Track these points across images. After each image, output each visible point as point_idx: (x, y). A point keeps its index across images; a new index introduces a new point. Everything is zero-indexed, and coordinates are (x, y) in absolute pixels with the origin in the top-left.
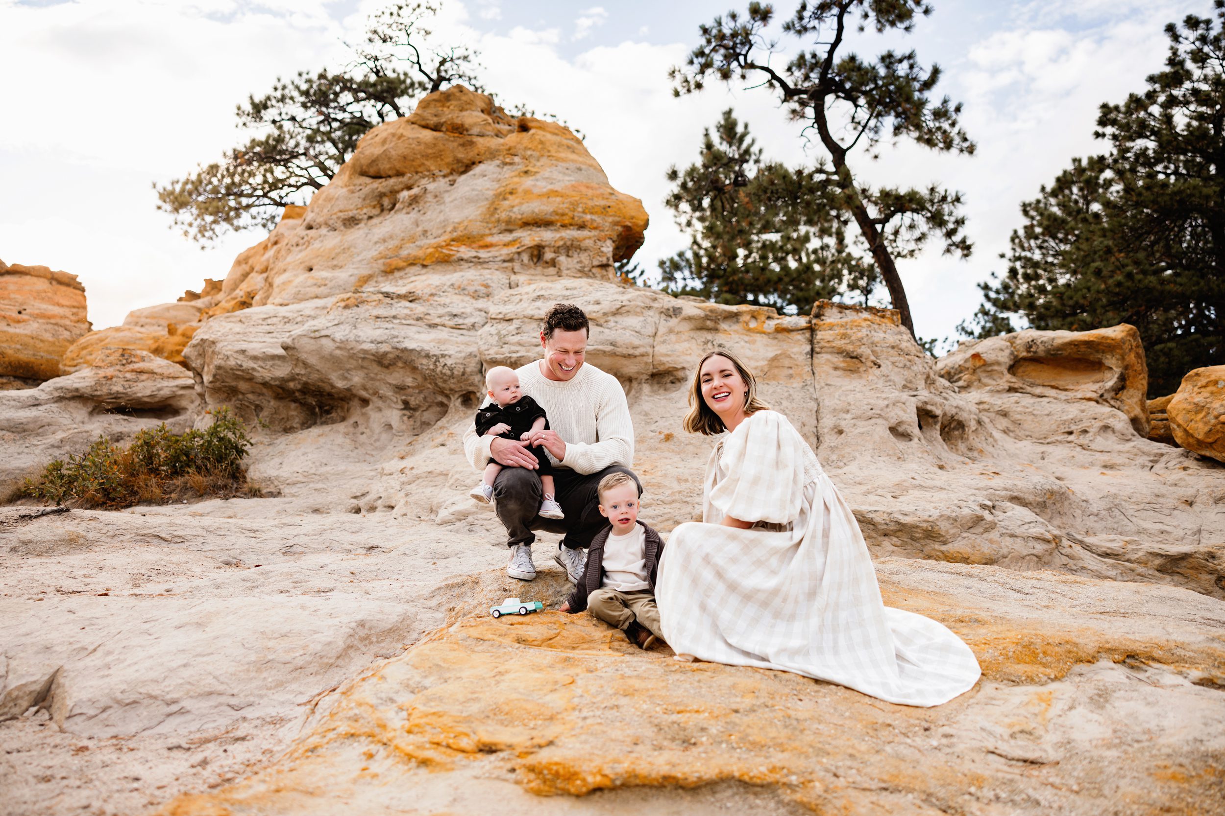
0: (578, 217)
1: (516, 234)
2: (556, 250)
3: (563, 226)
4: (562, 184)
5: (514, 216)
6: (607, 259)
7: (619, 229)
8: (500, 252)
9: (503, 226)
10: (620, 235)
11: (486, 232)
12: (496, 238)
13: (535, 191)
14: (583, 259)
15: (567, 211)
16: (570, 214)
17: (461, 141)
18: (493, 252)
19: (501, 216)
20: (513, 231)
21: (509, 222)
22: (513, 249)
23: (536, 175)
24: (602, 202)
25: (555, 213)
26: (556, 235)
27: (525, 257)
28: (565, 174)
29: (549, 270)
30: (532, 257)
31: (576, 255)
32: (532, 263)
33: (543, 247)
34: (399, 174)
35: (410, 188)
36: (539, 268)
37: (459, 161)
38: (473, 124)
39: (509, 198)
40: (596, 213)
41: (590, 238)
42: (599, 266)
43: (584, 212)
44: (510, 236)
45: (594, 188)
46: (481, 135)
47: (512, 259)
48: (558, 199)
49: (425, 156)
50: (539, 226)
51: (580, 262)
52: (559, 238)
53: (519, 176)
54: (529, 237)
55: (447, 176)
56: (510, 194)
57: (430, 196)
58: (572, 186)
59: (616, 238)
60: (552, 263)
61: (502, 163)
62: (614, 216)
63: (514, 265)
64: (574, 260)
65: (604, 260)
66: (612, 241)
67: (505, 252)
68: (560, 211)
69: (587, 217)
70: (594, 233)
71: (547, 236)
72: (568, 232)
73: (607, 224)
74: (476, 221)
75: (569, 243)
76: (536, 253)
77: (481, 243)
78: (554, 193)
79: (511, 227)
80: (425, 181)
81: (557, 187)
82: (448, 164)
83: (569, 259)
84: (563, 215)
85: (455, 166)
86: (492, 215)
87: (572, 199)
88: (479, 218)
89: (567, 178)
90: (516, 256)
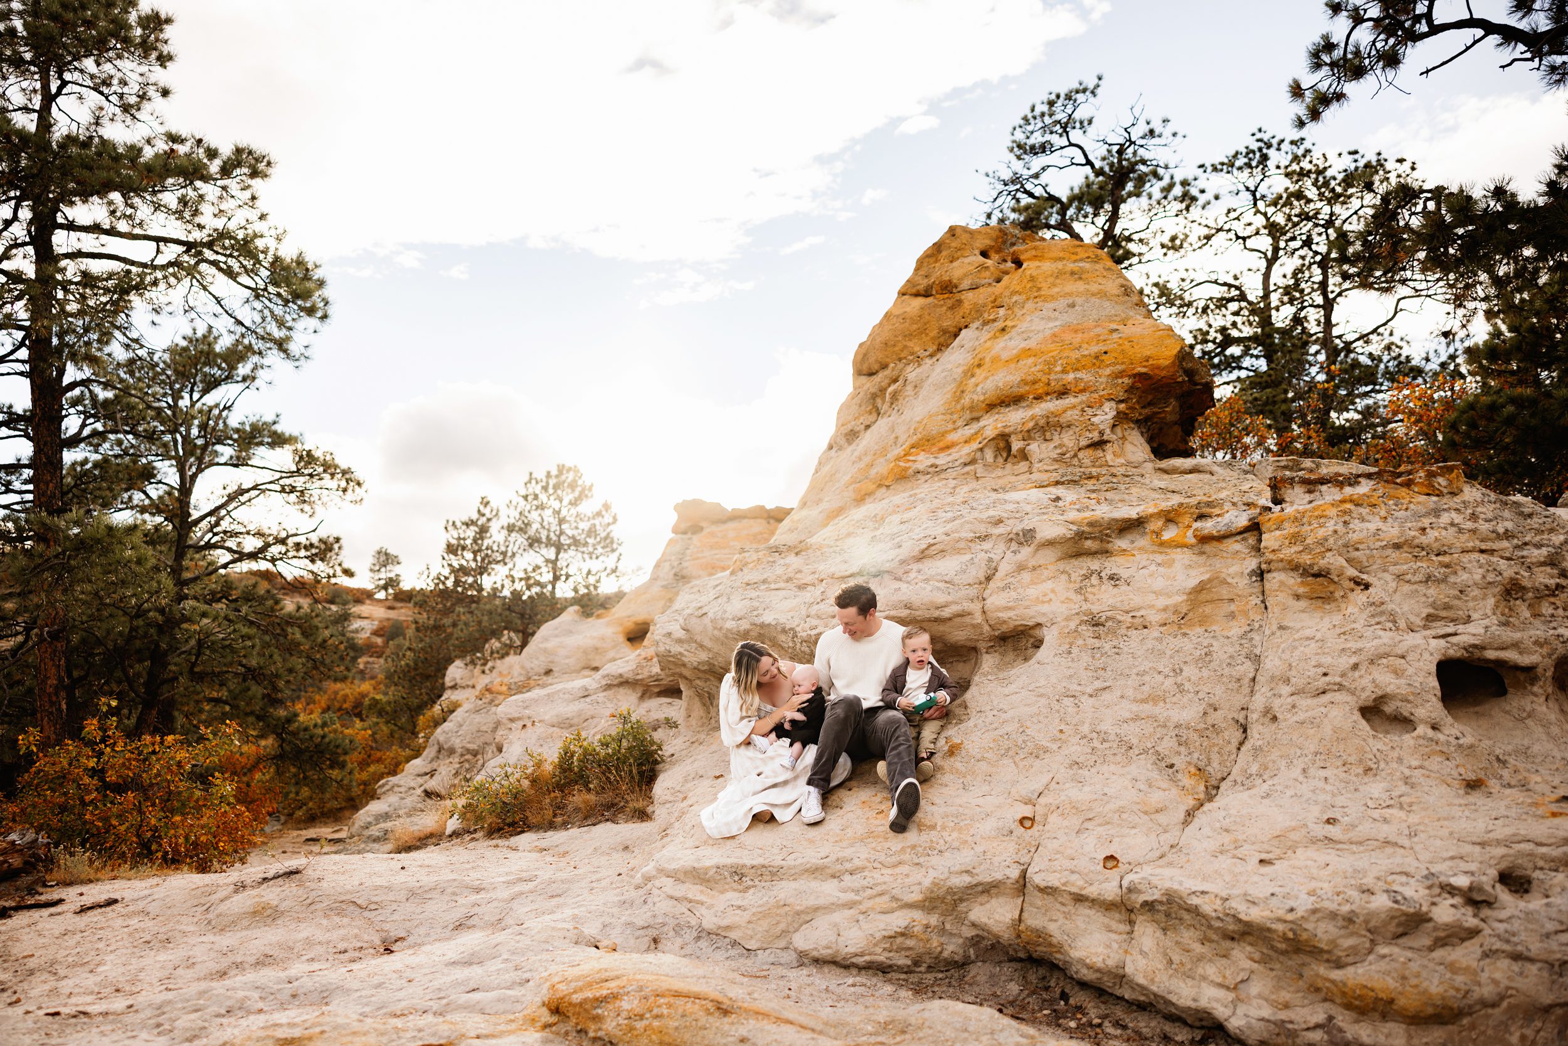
0: (1058, 380)
1: (982, 423)
2: (1028, 436)
3: (1038, 398)
4: (1041, 336)
5: (975, 397)
6: (1102, 433)
7: (1126, 380)
8: (966, 451)
9: (968, 415)
10: (1130, 390)
11: (950, 426)
12: (960, 432)
13: (1005, 356)
14: (1066, 441)
15: (1039, 375)
16: (1044, 379)
17: (950, 303)
18: (953, 454)
19: (966, 401)
20: (977, 419)
21: (972, 408)
22: (975, 445)
23: (1014, 332)
24: (1095, 349)
25: (1024, 382)
26: (1029, 413)
27: (989, 455)
28: (1049, 319)
29: (1023, 466)
30: (998, 450)
31: (1056, 437)
32: (1000, 460)
33: (1008, 435)
34: (884, 367)
35: (895, 381)
36: (1009, 465)
37: (944, 331)
38: (965, 275)
39: (978, 371)
40: (1084, 367)
41: (1074, 407)
42: (1088, 446)
43: (1064, 371)
44: (975, 426)
45: (1090, 329)
46: (974, 288)
47: (973, 462)
48: (1031, 361)
49: (910, 336)
50: (1008, 405)
51: (1061, 446)
52: (1032, 418)
53: (995, 337)
54: (992, 425)
55: (931, 356)
56: (979, 366)
57: (909, 388)
58: (1054, 335)
59: (1122, 395)
60: (1024, 455)
61: (986, 323)
62: (1114, 364)
63: (979, 468)
64: (1052, 445)
65: (1095, 436)
66: (1113, 404)
67: (966, 449)
68: (1030, 378)
69: (1071, 376)
70: (1083, 397)
71: (1015, 417)
72: (1042, 405)
73: (1103, 380)
74: (937, 414)
75: (1042, 422)
76: (1002, 445)
77: (941, 445)
78: (1027, 352)
79: (976, 414)
80: (909, 368)
81: (1031, 344)
82: (933, 339)
83: (1044, 445)
84: (1034, 382)
85: (942, 340)
86: (958, 401)
87: (1047, 357)
88: (942, 410)
89: (1051, 325)
90: (979, 454)
